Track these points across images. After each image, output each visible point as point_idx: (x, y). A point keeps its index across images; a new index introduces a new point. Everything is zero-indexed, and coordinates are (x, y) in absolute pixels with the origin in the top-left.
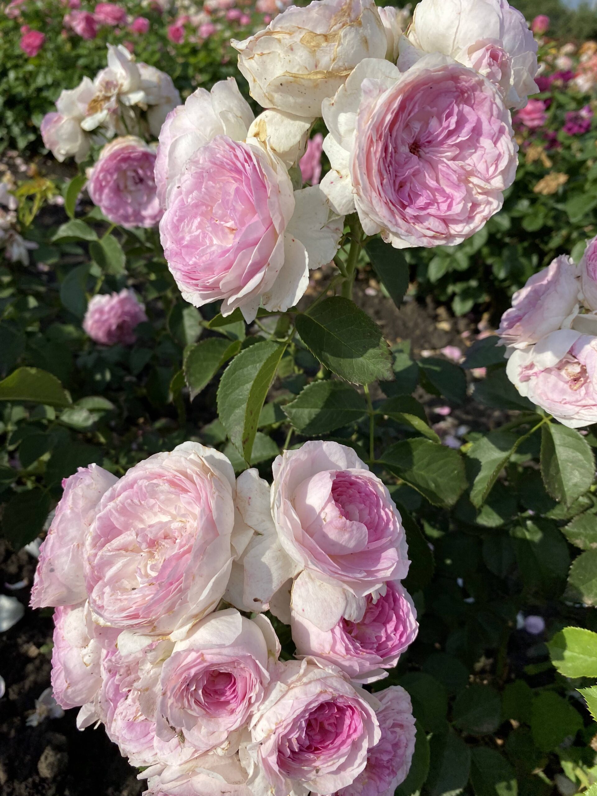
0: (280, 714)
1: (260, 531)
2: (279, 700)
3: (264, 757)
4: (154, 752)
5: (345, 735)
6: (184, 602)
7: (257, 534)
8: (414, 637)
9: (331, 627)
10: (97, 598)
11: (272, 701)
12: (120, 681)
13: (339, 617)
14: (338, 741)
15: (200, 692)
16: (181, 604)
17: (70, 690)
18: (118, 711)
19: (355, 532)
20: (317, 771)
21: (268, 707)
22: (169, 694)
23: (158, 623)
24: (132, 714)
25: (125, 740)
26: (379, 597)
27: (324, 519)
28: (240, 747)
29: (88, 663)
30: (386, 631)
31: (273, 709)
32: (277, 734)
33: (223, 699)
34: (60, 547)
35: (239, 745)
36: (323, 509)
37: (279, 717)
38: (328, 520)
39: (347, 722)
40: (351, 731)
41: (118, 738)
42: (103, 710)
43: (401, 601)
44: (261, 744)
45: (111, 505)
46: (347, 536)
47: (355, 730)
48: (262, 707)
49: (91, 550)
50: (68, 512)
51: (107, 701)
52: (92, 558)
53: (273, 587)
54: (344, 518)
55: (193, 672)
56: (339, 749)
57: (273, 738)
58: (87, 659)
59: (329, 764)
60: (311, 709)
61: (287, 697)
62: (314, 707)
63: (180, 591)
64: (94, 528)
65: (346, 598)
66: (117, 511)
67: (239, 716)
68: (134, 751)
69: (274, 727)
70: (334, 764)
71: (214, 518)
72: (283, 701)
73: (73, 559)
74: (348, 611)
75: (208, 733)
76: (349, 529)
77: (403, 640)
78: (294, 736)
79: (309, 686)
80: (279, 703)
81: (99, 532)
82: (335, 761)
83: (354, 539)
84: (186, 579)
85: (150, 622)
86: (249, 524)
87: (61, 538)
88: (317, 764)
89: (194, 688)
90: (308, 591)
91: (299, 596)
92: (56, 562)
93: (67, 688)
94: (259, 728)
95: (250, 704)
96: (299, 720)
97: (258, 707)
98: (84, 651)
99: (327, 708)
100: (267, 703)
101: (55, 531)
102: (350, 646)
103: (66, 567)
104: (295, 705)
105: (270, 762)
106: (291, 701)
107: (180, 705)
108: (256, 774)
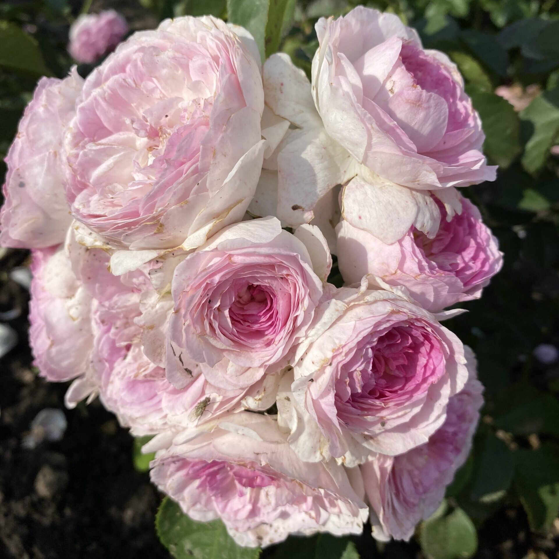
0: (338, 338)
1: (298, 123)
2: (334, 323)
3: (314, 398)
4: (164, 414)
5: (419, 378)
6: (203, 189)
7: (293, 127)
8: (498, 267)
9: (399, 237)
10: (81, 207)
11: (325, 323)
12: (116, 334)
13: (408, 225)
14: (410, 386)
15: (227, 312)
16: (197, 192)
17: (54, 350)
18: (115, 372)
19: (432, 110)
20: (383, 424)
21: (320, 332)
22: (183, 311)
23: (167, 218)
24: (133, 371)
25: (124, 404)
26: (454, 214)
27: (391, 90)
28: (277, 398)
29: (75, 316)
30: (463, 258)
31: (328, 333)
32: (334, 364)
33: (256, 327)
34: (32, 154)
35: (276, 395)
36: (389, 76)
37: (337, 342)
38: (396, 90)
39: (422, 361)
40: (428, 374)
41: (116, 402)
42: (96, 371)
43: (478, 227)
44: (312, 380)
45: (96, 92)
46: (422, 115)
47: (433, 373)
48: (311, 333)
49: (71, 149)
50: (41, 110)
51: (100, 361)
52: (73, 159)
53: (318, 190)
54: (419, 87)
55: (217, 278)
56: (411, 396)
57: (329, 371)
58: (73, 312)
59: (400, 414)
60: (381, 332)
61: (345, 319)
62: (385, 329)
63: (196, 171)
64: (75, 123)
65: (417, 204)
66: (104, 99)
67: (279, 345)
68: (137, 415)
69: (330, 355)
70: (405, 414)
71: (240, 80)
72: (340, 324)
73: (49, 170)
74: (420, 218)
75: (237, 371)
76: (425, 105)
77: (486, 268)
78: (358, 368)
79: (375, 305)
80: (335, 326)
81: (81, 129)
82: (409, 410)
83: (430, 121)
84: (204, 156)
85: (154, 218)
86: (283, 114)
87: (32, 142)
88: (384, 413)
89: (218, 304)
90: (366, 194)
91: (354, 201)
92: (27, 174)
93: (51, 346)
94: (307, 362)
95: (295, 330)
96: (364, 347)
97: (306, 331)
98: (70, 302)
99: (399, 336)
100: (318, 326)
101: (25, 134)
102: (424, 263)
103: (40, 181)
104: (357, 326)
105: (323, 406)
106: (353, 323)
107: (199, 330)
108: (300, 430)
